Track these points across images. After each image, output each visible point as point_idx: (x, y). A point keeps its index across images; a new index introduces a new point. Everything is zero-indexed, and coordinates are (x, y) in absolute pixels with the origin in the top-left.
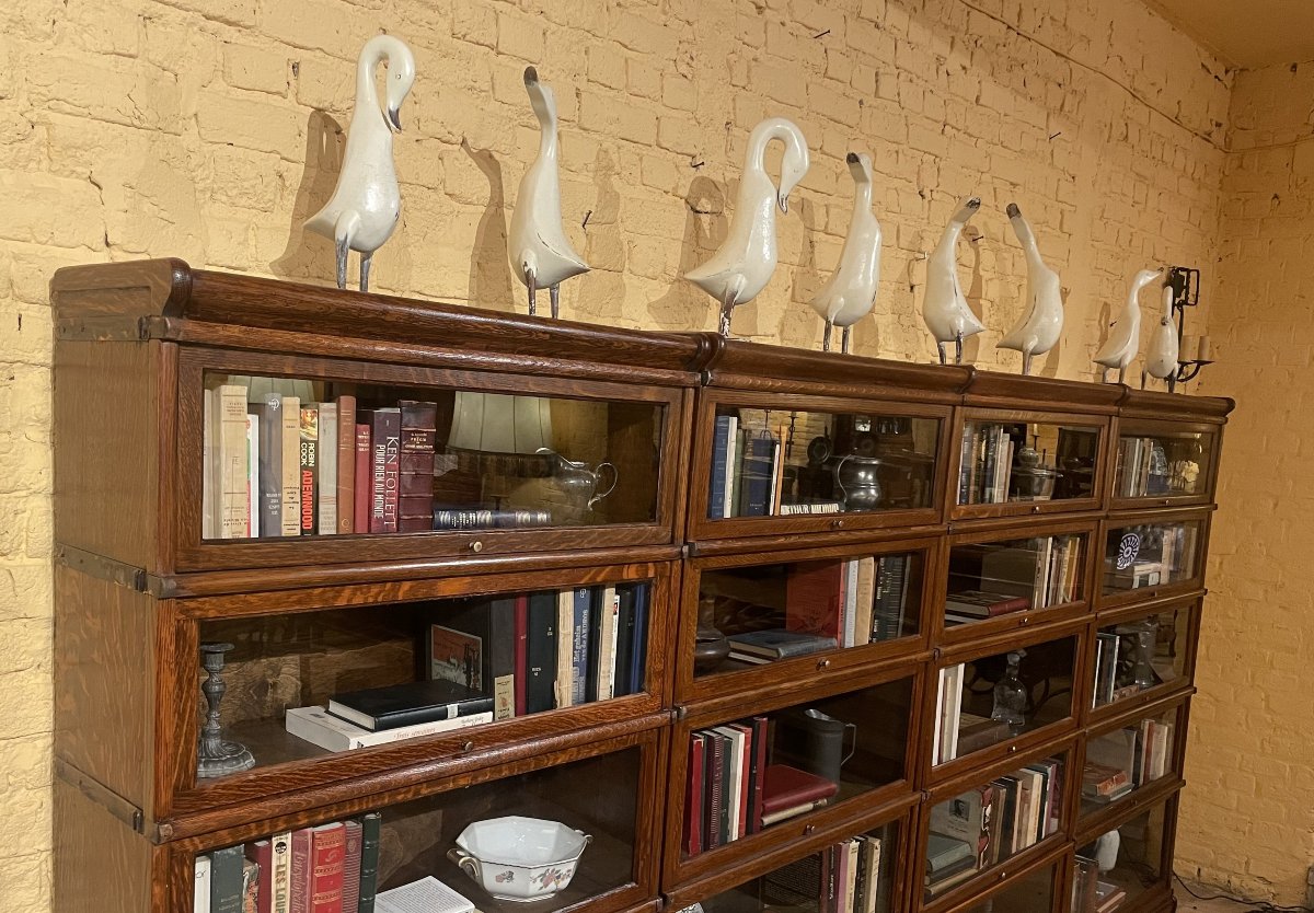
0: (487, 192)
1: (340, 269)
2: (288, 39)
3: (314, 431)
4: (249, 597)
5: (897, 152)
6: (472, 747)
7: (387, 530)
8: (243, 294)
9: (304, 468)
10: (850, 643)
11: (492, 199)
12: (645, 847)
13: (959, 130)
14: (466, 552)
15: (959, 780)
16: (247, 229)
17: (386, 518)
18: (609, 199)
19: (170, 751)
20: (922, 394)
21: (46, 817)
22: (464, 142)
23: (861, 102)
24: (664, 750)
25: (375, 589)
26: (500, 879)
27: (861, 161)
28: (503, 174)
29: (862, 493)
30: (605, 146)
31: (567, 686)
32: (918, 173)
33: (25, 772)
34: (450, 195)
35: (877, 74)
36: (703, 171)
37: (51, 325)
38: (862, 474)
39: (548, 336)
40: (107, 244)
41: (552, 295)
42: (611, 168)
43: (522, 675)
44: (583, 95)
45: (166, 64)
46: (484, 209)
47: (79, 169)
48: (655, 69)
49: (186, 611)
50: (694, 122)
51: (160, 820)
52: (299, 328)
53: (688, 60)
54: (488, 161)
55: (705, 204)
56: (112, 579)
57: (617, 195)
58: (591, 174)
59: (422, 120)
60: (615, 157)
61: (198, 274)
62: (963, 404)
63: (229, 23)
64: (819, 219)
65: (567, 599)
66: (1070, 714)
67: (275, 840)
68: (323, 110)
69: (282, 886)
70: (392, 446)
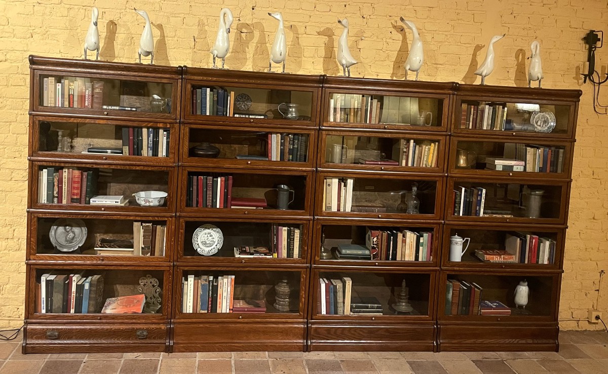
3: (73, 87)
4: (49, 117)
6: (105, 159)
7: (89, 108)
10: (274, 159)
11: (161, 36)
14: (103, 114)
17: (88, 106)
18: (202, 32)
24: (176, 174)
26: (138, 200)
28: (164, 29)
30: (202, 18)
31: (146, 152)
36: (242, 21)
38: (291, 110)
43: (131, 148)
44: (193, 7)
49: (35, 118)
54: (160, 27)
58: (196, 26)
60: (205, 21)
64: (301, 30)
65: (145, 131)
66: (434, 214)
67: (64, 170)
68: (111, 21)
69: (65, 180)
70: (90, 90)
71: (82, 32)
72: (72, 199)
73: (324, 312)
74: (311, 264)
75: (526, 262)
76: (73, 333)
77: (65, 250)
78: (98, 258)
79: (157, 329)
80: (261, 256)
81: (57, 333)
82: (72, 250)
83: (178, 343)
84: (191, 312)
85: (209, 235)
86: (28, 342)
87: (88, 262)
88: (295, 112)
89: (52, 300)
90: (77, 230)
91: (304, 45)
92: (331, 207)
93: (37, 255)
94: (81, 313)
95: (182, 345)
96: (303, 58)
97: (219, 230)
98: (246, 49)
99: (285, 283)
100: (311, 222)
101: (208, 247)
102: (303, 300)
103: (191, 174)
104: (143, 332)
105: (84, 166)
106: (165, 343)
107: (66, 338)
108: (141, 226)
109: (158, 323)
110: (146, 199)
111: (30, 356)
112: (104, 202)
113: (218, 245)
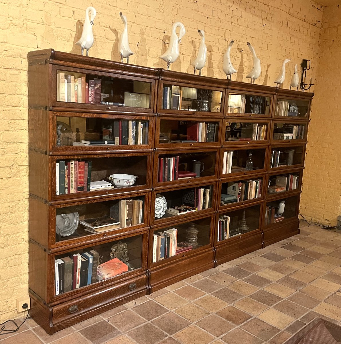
0: (115, 38)
1: (82, 52)
2: (72, 6)
3: (77, 83)
4: (65, 113)
5: (218, 29)
6: (109, 149)
7: (92, 104)
8: (63, 55)
9: (75, 90)
10: (200, 141)
12: (148, 178)
13: (236, 24)
14: (108, 109)
15: (230, 178)
16: (64, 45)
17: (91, 102)
18: (143, 40)
19: (52, 139)
20: (216, 85)
21: (27, 159)
22: (109, 27)
23: (208, 18)
24: (152, 157)
25: (89, 114)
26: (118, 182)
27: (201, 32)
28: (118, 34)
29: (205, 109)
30: (142, 28)
31: (131, 141)
32: (224, 35)
33: (23, 149)
34: (107, 38)
35: (212, 10)
36: (166, 34)
37: (27, 63)
38: (204, 104)
39: (124, 66)
40: (37, 47)
41: (127, 60)
42: (144, 33)
43: (121, 138)
44: (137, 17)
45: (48, 12)
46: (114, 42)
47: (32, 33)
48: (154, 11)
49: (54, 114)
50: (164, 22)
51: (50, 151)
52: (74, 62)
53: (162, 8)
54: (115, 31)
55: (167, 41)
56: (41, 109)
57: (145, 39)
58: (139, 34)
59: (100, 23)
60: (145, 31)
61: (55, 52)
62: (228, 89)
63: (60, 3)
65: (130, 123)
66: (263, 168)
67: (71, 162)
68: (79, 21)
69: (72, 171)
70: (93, 87)
72: (78, 188)
73: (218, 240)
74: (217, 210)
75: (289, 190)
76: (88, 302)
78: (99, 236)
79: (141, 279)
80: (190, 211)
81: (76, 307)
82: (71, 233)
83: (153, 286)
84: (155, 261)
85: (158, 203)
86: (54, 323)
88: (207, 106)
89: (63, 281)
90: (70, 216)
93: (56, 243)
94: (87, 285)
95: (156, 286)
97: (164, 197)
99: (193, 227)
100: (218, 183)
101: (158, 211)
102: (212, 235)
103: (160, 156)
104: (133, 285)
105: (92, 157)
106: (146, 288)
107: (82, 309)
108: (126, 203)
109: (140, 275)
110: (128, 180)
111: (58, 334)
112: (100, 187)
113: (164, 208)
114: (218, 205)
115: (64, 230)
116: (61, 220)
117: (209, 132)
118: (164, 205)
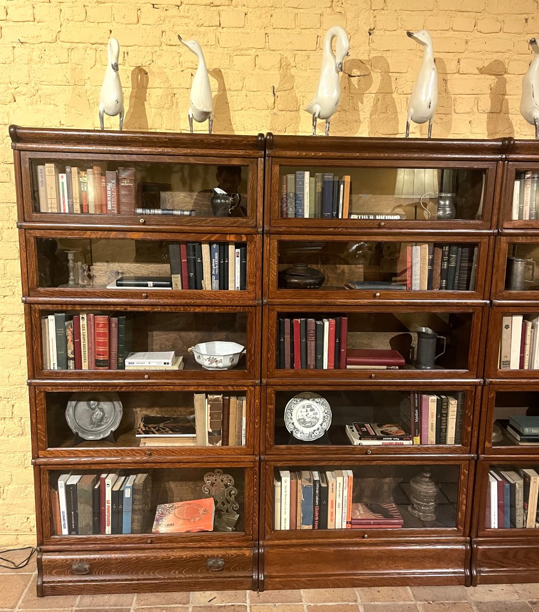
0: (217, 85)
2: (123, 44)
3: (86, 179)
6: (146, 297)
7: (113, 213)
11: (219, 88)
14: (138, 223)
17: (112, 210)
18: (288, 79)
24: (258, 317)
26: (198, 358)
28: (224, 77)
30: (285, 55)
31: (209, 283)
36: (352, 57)
40: (61, 124)
42: (289, 65)
43: (185, 277)
45: (78, 63)
47: (51, 102)
49: (29, 234)
53: (340, 4)
57: (292, 76)
58: (277, 70)
60: (291, 60)
64: (451, 66)
65: (205, 248)
67: (81, 316)
68: (139, 67)
69: (84, 332)
70: (113, 183)
71: (93, 88)
72: (97, 361)
73: (494, 524)
74: (477, 453)
76: (112, 564)
77: (91, 438)
78: (143, 452)
79: (238, 555)
80: (393, 442)
81: (87, 566)
82: (102, 436)
83: (271, 577)
84: (288, 528)
85: (309, 409)
86: (45, 580)
87: (128, 458)
88: (450, 206)
89: (76, 515)
90: (106, 406)
91: (457, 91)
92: (509, 362)
93: (49, 449)
94: (122, 534)
95: (278, 580)
96: (454, 116)
97: (324, 400)
98: (360, 104)
99: (427, 477)
100: (480, 388)
101: (308, 427)
102: (464, 507)
103: (281, 315)
104: (217, 561)
105: (112, 309)
106: (252, 577)
107: (101, 573)
108: (207, 400)
109: (240, 547)
110: (212, 357)
111: (49, 601)
112: (147, 364)
113: (325, 424)
114: (481, 443)
115: (90, 429)
116: (86, 410)
117: (448, 267)
118: (324, 417)
